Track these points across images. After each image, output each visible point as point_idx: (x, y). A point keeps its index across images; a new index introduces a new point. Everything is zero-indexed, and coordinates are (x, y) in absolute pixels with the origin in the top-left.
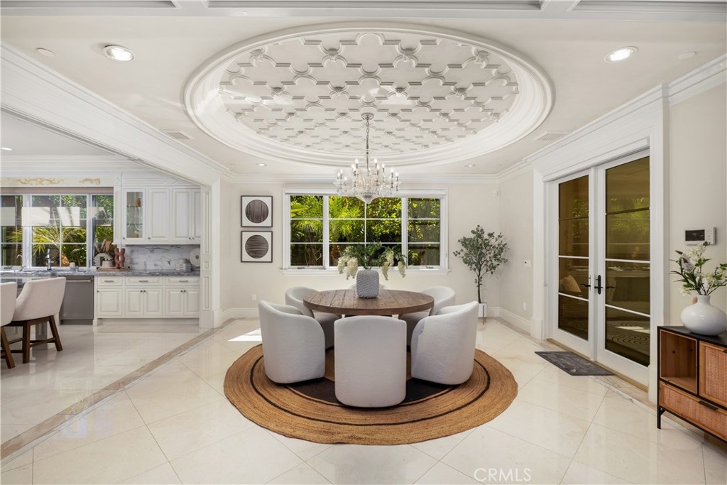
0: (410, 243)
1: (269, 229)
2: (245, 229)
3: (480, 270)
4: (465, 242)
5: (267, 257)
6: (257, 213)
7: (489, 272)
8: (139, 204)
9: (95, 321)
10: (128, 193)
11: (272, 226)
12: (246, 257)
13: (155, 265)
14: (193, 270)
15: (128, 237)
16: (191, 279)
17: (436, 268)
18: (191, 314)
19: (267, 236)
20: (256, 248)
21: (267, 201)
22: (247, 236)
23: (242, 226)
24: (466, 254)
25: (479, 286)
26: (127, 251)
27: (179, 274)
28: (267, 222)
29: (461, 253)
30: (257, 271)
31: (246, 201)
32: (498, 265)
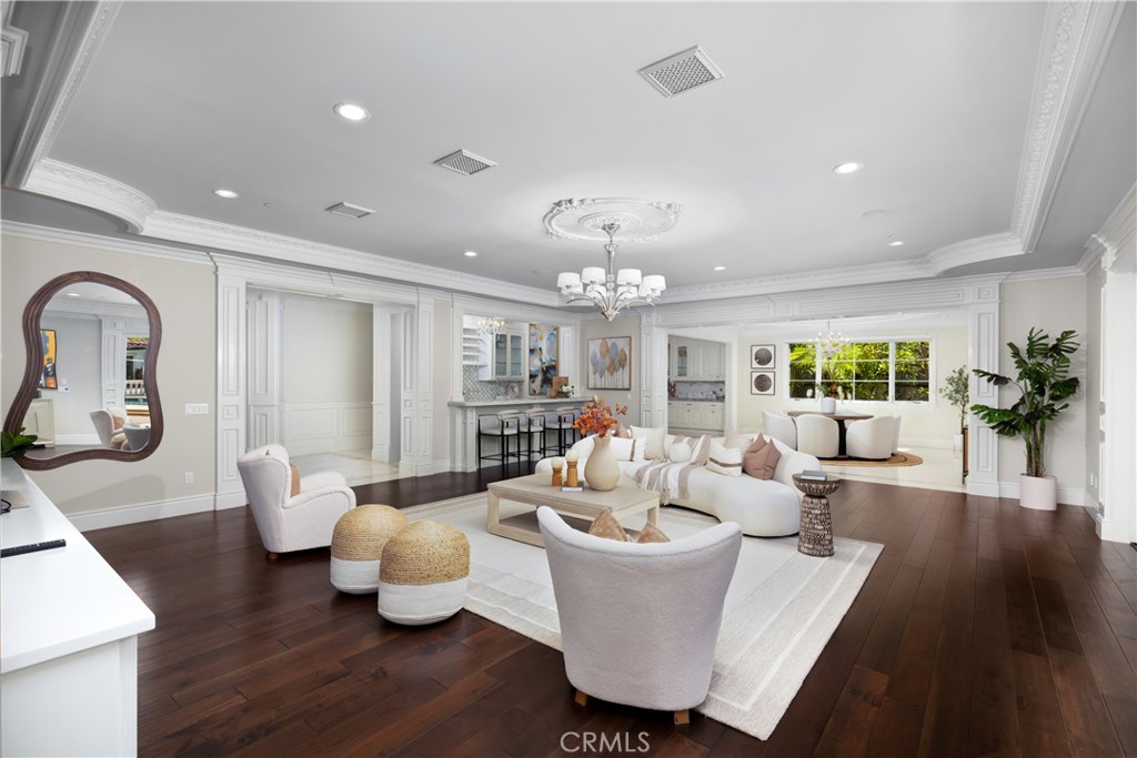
1: (773, 370)
2: (754, 370)
4: (951, 381)
5: (771, 391)
6: (763, 358)
8: (685, 353)
10: (678, 347)
11: (774, 368)
12: (755, 390)
14: (721, 399)
15: (678, 376)
16: (719, 404)
18: (719, 428)
19: (771, 375)
20: (762, 384)
21: (771, 349)
22: (755, 375)
23: (752, 368)
26: (677, 385)
27: (711, 400)
28: (771, 365)
29: (946, 390)
30: (763, 400)
31: (755, 350)
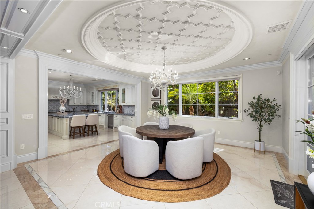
0: (219, 105)
3: (261, 121)
4: (251, 104)
6: (156, 93)
7: (267, 123)
8: (125, 92)
9: (114, 128)
10: (122, 89)
11: (161, 98)
13: (130, 112)
15: (122, 103)
16: (132, 117)
17: (235, 118)
19: (159, 102)
21: (159, 88)
22: (153, 102)
23: (151, 99)
24: (252, 111)
25: (260, 131)
26: (123, 107)
28: (159, 97)
29: (249, 111)
31: (153, 89)
32: (273, 119)
